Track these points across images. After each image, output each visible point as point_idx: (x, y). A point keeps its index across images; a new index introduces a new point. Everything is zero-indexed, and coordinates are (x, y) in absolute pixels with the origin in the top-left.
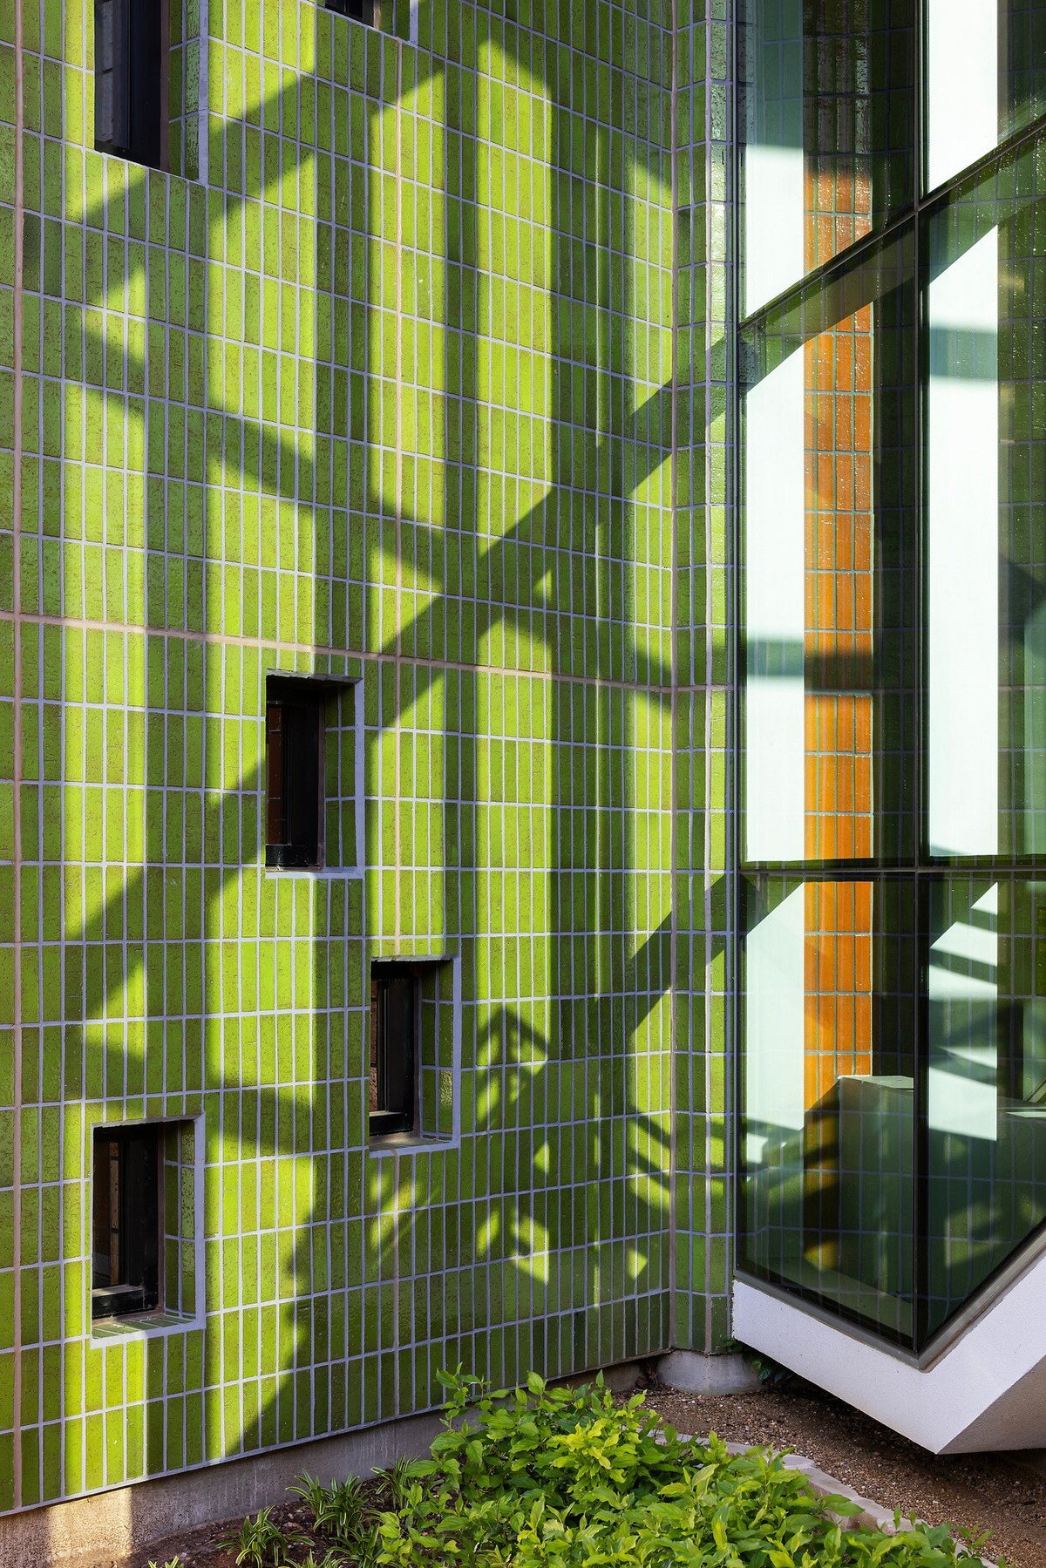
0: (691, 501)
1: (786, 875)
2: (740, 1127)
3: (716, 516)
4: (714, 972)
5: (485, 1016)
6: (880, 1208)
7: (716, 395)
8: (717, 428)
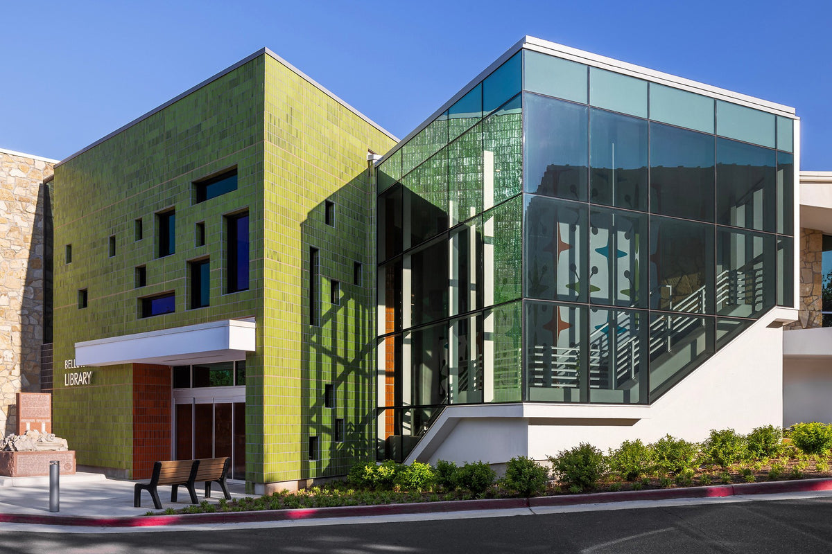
0: (371, 359)
1: (383, 409)
2: (377, 439)
3: (374, 361)
4: (374, 421)
5: (348, 422)
6: (394, 449)
7: (374, 345)
8: (374, 350)
